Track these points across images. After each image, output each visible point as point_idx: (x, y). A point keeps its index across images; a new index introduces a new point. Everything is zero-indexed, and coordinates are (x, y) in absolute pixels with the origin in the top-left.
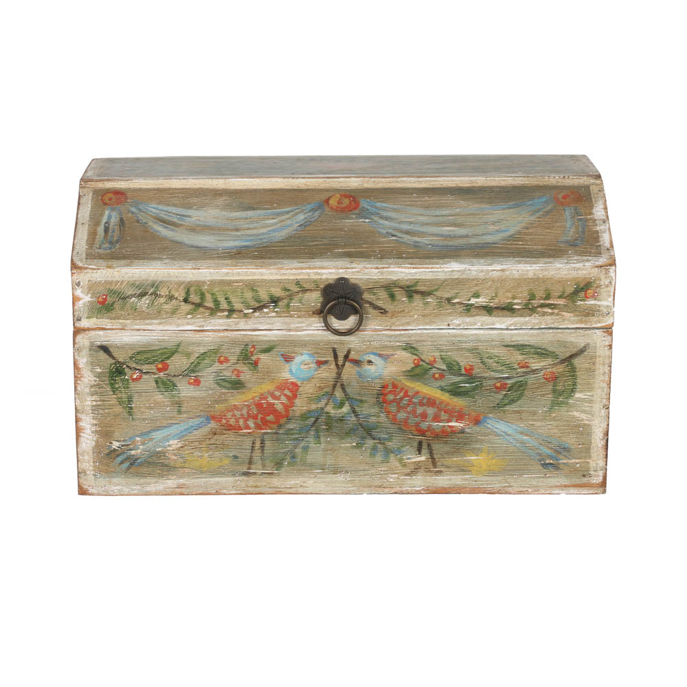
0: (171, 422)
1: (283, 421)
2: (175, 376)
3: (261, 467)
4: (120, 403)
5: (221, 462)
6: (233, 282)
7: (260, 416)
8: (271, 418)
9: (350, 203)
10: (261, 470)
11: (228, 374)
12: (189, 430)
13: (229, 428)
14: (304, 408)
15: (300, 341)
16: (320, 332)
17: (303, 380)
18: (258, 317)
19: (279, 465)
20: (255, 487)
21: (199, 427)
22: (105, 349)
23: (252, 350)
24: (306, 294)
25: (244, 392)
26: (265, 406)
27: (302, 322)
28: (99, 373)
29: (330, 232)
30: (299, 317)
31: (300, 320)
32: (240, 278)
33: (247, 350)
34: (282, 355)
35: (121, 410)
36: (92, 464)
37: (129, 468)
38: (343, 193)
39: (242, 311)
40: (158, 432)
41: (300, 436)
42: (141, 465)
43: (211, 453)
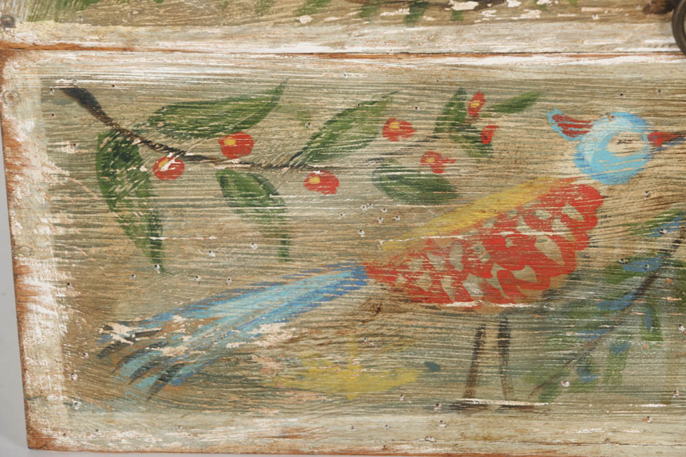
0: (264, 279)
1: (557, 282)
2: (270, 167)
3: (500, 392)
4: (129, 229)
5: (394, 378)
7: (496, 269)
8: (525, 273)
10: (500, 398)
11: (410, 164)
12: (311, 301)
13: (416, 296)
14: (616, 251)
15: (608, 81)
16: (663, 60)
17: (615, 180)
18: (493, 21)
19: (547, 388)
20: (485, 439)
21: (335, 293)
22: (82, 97)
23: (476, 104)
25: (453, 211)
26: (509, 244)
27: (615, 35)
28: (71, 158)
30: (604, 20)
31: (606, 27)
33: (461, 106)
34: (557, 118)
35: (132, 248)
36: (61, 377)
37: (156, 389)
39: (447, 5)
40: (230, 304)
41: (603, 319)
42: (188, 380)
43: (368, 356)
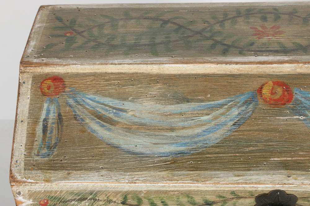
6: (169, 192)
9: (283, 94)
24: (240, 200)
29: (265, 133)
32: (176, 189)
38: (275, 80)
